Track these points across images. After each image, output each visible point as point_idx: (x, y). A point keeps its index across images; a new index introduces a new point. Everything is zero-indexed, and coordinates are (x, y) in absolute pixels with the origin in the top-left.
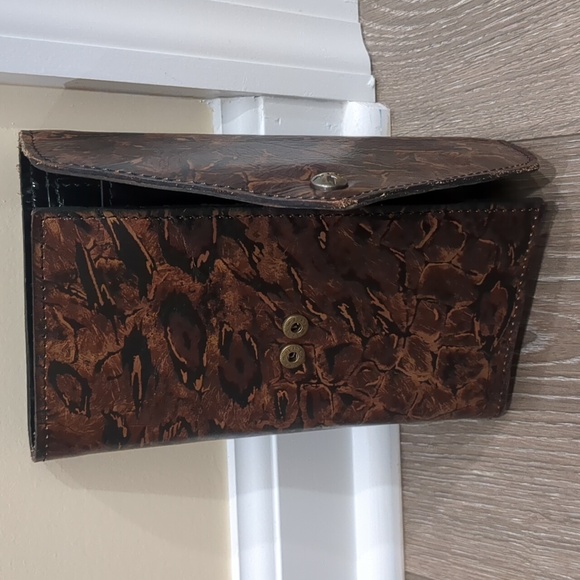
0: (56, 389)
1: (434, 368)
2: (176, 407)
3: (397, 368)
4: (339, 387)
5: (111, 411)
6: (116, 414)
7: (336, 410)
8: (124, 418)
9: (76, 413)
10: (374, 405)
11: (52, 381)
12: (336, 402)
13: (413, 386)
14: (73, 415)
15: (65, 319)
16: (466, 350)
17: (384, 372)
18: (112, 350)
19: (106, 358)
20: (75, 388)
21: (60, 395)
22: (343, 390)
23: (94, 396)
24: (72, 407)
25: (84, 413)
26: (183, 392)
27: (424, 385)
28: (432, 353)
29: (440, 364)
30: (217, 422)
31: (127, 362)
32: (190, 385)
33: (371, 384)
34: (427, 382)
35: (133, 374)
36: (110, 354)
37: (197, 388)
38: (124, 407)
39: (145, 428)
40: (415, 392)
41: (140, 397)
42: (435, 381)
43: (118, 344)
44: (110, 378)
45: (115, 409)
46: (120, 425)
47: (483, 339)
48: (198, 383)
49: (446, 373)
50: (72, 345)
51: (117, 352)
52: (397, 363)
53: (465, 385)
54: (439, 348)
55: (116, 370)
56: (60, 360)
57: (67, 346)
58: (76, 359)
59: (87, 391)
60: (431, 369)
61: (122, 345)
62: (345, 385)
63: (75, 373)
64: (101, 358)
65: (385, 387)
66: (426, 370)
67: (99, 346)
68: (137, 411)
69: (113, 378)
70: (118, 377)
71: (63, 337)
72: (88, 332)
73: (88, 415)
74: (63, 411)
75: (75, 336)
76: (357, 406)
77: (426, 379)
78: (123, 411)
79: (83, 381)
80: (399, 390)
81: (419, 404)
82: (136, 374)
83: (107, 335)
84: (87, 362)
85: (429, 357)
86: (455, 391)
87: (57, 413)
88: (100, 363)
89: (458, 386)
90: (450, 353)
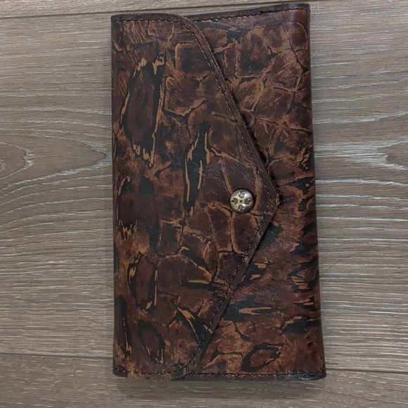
0: (261, 367)
1: (253, 78)
2: (280, 281)
3: (252, 110)
4: (269, 154)
5: (280, 328)
6: (282, 325)
7: (288, 154)
8: (286, 319)
9: (280, 353)
10: (285, 123)
11: (255, 369)
12: (281, 155)
13: (267, 94)
14: (281, 355)
15: (211, 361)
16: (238, 54)
17: (256, 119)
18: (234, 329)
19: (239, 333)
20: (261, 354)
21: (265, 364)
22: (271, 151)
23: (268, 341)
24: (275, 356)
25: (280, 348)
26: (268, 276)
27: (268, 83)
28: (241, 83)
29: (250, 74)
30: (293, 249)
31: (243, 318)
32: (262, 272)
33: (266, 129)
34: (264, 82)
35: (253, 314)
36: (237, 331)
37: (264, 266)
38: (277, 320)
39: (295, 304)
40: (273, 90)
41: (270, 308)
42: (264, 75)
43: (230, 325)
44: (254, 330)
45: (279, 326)
46: (292, 322)
47: (230, 41)
48: (260, 266)
49: (257, 66)
50: (229, 356)
51: (236, 325)
52: (248, 111)
53: (269, 48)
54: (236, 78)
55: (249, 326)
56: (240, 365)
57: (230, 359)
58: (240, 353)
59: (264, 346)
60: (253, 81)
61: (231, 322)
62: (267, 150)
63: (250, 354)
64: (239, 336)
65: (268, 116)
66: (254, 85)
67: (231, 337)
68: (281, 311)
69: (254, 328)
70: (254, 324)
71: (224, 362)
72: (221, 345)
73: (282, 345)
74: (278, 362)
75: (224, 354)
76: (285, 137)
77: (262, 83)
78: (281, 320)
79: (256, 349)
80: (271, 104)
81: (284, 84)
82: (252, 311)
83: (223, 333)
84: (242, 347)
85: (245, 84)
86: (273, 55)
87: (280, 366)
88: (243, 337)
89: (269, 53)
90: (241, 67)
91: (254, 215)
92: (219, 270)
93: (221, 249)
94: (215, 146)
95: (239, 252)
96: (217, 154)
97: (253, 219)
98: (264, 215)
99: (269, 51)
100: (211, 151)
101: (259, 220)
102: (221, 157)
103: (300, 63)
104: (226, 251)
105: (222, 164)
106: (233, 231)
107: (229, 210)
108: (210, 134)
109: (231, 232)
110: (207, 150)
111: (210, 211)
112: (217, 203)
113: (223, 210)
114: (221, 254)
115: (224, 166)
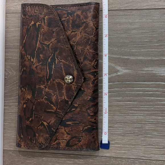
1: (76, 31)
2: (83, 111)
3: (75, 44)
4: (81, 61)
5: (82, 130)
6: (83, 129)
7: (88, 62)
8: (84, 127)
9: (81, 140)
10: (88, 49)
11: (71, 146)
12: (86, 62)
13: (81, 38)
14: (82, 141)
15: (54, 142)
16: (71, 21)
17: (77, 47)
18: (64, 130)
19: (66, 131)
20: (74, 140)
21: (75, 144)
22: (82, 60)
23: (77, 135)
24: (80, 141)
25: (82, 138)
26: (78, 109)
27: (82, 33)
28: (71, 33)
29: (75, 29)
30: (89, 99)
31: (68, 126)
32: (76, 108)
33: (80, 51)
34: (81, 33)
35: (72, 124)
36: (65, 131)
37: (77, 105)
38: (81, 127)
39: (88, 121)
40: (84, 36)
41: (79, 122)
42: (81, 30)
43: (63, 128)
44: (72, 131)
45: (82, 129)
46: (87, 128)
47: (68, 16)
48: (76, 105)
49: (78, 26)
50: (61, 141)
51: (65, 128)
52: (74, 44)
53: (83, 19)
54: (70, 31)
55: (70, 129)
56: (66, 144)
57: (62, 142)
58: (66, 140)
59: (75, 137)
61: (63, 127)
62: (81, 59)
63: (70, 140)
64: (66, 133)
65: (82, 46)
66: (77, 34)
67: (63, 133)
68: (83, 123)
69: (72, 130)
70: (72, 129)
71: (59, 143)
72: (58, 136)
73: (82, 137)
74: (80, 144)
75: (59, 140)
76: (88, 55)
77: (80, 33)
78: (82, 127)
79: (72, 138)
80: (83, 42)
81: (88, 34)
82: (71, 123)
83: (60, 131)
84: (67, 137)
85: (73, 33)
86: (84, 22)
87: (81, 145)
88: (67, 133)
89: (83, 21)
90: (72, 26)
91: (74, 85)
92: (59, 106)
93: (60, 98)
94: (59, 57)
95: (67, 99)
96: (60, 60)
97: (73, 87)
98: (78, 85)
99: (83, 20)
100: (58, 59)
101: (75, 87)
102: (62, 61)
103: (95, 26)
104: (62, 99)
105: (62, 64)
106: (65, 91)
107: (64, 83)
108: (58, 52)
109: (64, 91)
110: (56, 59)
111: (56, 83)
112: (59, 80)
113: (61, 82)
114: (60, 100)
115: (62, 65)
